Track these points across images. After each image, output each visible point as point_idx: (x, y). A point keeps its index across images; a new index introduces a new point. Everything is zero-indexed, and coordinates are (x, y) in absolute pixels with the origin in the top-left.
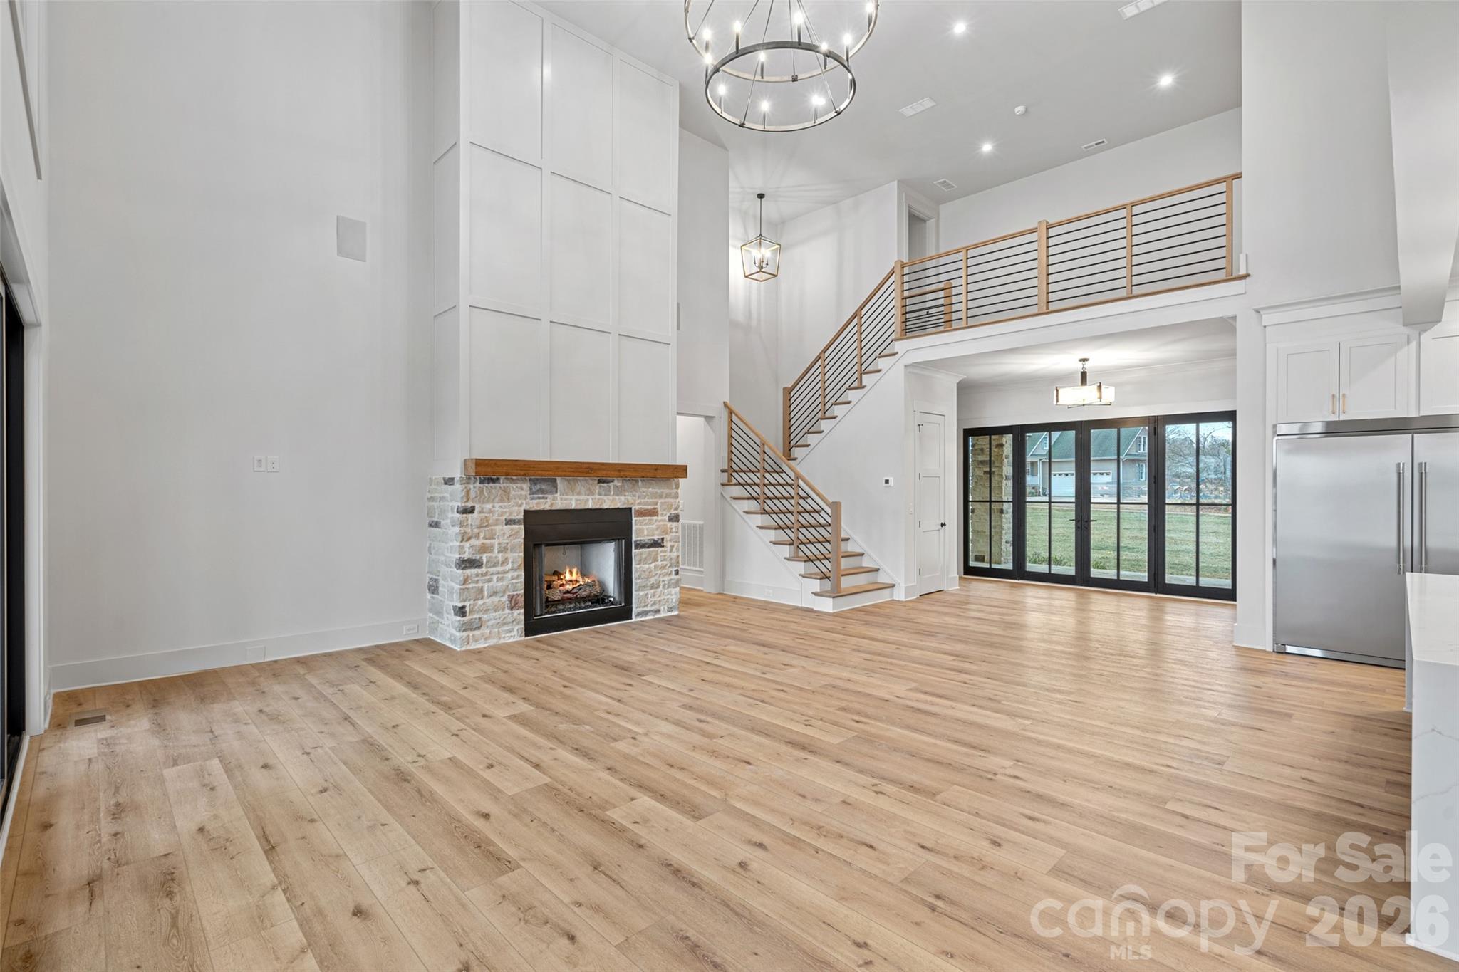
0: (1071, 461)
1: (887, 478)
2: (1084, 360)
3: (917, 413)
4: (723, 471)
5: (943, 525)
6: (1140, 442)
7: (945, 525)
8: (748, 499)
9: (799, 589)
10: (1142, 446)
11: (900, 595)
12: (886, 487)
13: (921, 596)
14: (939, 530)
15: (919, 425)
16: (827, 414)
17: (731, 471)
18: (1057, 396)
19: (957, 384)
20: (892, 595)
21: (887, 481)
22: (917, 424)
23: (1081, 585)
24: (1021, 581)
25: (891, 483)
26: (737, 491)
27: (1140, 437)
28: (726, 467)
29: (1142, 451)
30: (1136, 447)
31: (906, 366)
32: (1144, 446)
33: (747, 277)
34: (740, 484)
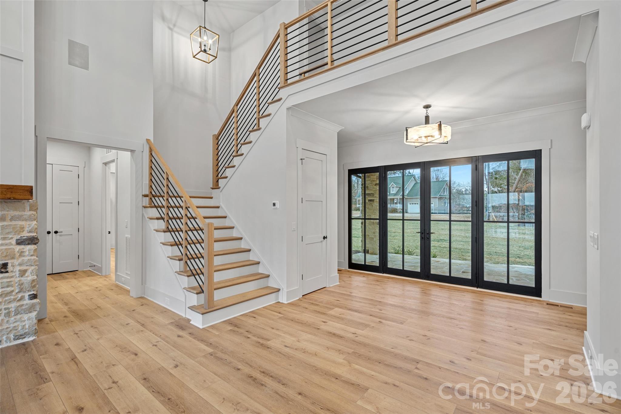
0: (418, 198)
1: (274, 202)
2: (427, 107)
3: (300, 149)
4: (146, 196)
5: (325, 238)
6: (445, 190)
7: (326, 238)
8: (158, 219)
9: (184, 301)
10: (446, 192)
11: (283, 298)
12: (274, 209)
13: (303, 296)
14: (322, 242)
15: (302, 159)
16: (239, 153)
17: (151, 196)
18: (407, 135)
19: (338, 133)
20: (277, 297)
21: (274, 204)
22: (299, 158)
23: (425, 279)
24: (385, 275)
25: (277, 206)
26: (154, 212)
27: (445, 188)
28: (147, 193)
29: (446, 194)
30: (443, 192)
31: (287, 109)
32: (446, 191)
33: (194, 57)
34: (155, 207)
